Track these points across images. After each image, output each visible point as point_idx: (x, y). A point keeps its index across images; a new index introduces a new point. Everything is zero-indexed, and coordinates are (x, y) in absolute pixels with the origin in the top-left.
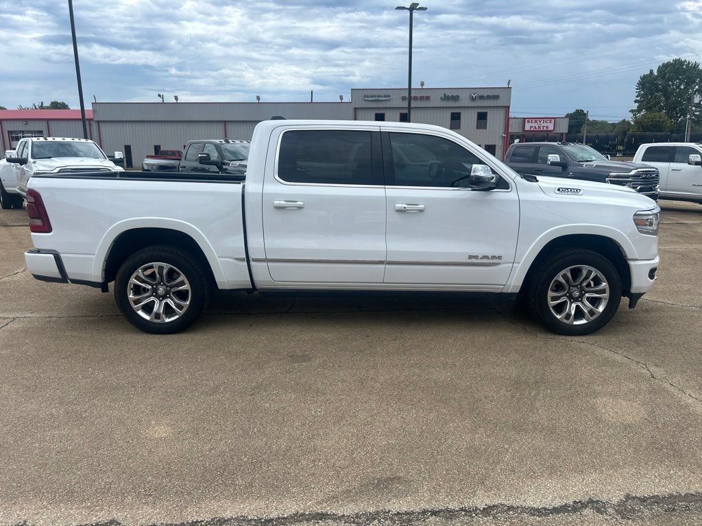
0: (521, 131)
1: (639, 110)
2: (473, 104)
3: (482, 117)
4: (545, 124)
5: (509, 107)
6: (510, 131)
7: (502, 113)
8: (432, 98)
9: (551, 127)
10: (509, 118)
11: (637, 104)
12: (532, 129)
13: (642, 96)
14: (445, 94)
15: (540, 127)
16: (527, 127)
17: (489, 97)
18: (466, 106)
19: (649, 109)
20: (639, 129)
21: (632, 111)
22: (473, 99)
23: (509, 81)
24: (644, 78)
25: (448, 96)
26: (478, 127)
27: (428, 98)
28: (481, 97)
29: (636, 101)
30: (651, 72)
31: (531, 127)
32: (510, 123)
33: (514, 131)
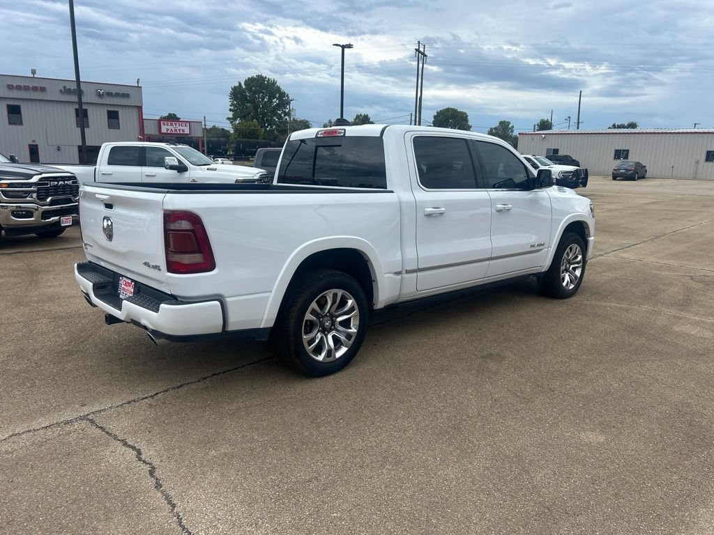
0: (157, 133)
1: (234, 118)
2: (100, 101)
3: (113, 116)
4: (181, 128)
5: (141, 107)
6: (146, 133)
7: (135, 113)
8: (48, 90)
9: (187, 131)
10: (143, 119)
11: (232, 113)
12: (169, 132)
13: (235, 106)
14: (65, 87)
15: (176, 130)
16: (164, 130)
17: (117, 95)
18: (94, 102)
19: (243, 117)
20: (239, 135)
21: (229, 119)
22: (100, 95)
23: (138, 79)
24: (235, 89)
25: (70, 89)
26: (110, 127)
27: (43, 89)
28: (110, 94)
29: (230, 110)
30: (240, 84)
31: (168, 130)
32: (145, 125)
33: (150, 133)
